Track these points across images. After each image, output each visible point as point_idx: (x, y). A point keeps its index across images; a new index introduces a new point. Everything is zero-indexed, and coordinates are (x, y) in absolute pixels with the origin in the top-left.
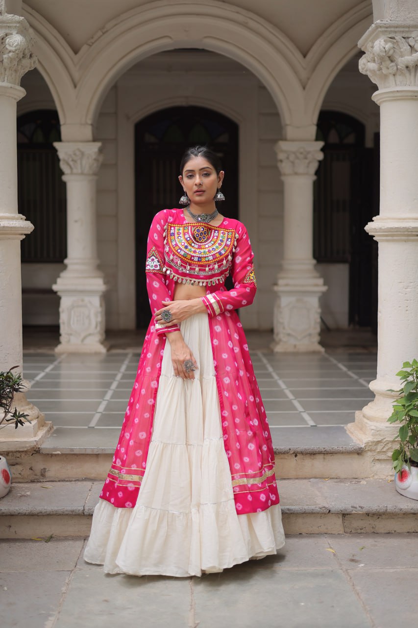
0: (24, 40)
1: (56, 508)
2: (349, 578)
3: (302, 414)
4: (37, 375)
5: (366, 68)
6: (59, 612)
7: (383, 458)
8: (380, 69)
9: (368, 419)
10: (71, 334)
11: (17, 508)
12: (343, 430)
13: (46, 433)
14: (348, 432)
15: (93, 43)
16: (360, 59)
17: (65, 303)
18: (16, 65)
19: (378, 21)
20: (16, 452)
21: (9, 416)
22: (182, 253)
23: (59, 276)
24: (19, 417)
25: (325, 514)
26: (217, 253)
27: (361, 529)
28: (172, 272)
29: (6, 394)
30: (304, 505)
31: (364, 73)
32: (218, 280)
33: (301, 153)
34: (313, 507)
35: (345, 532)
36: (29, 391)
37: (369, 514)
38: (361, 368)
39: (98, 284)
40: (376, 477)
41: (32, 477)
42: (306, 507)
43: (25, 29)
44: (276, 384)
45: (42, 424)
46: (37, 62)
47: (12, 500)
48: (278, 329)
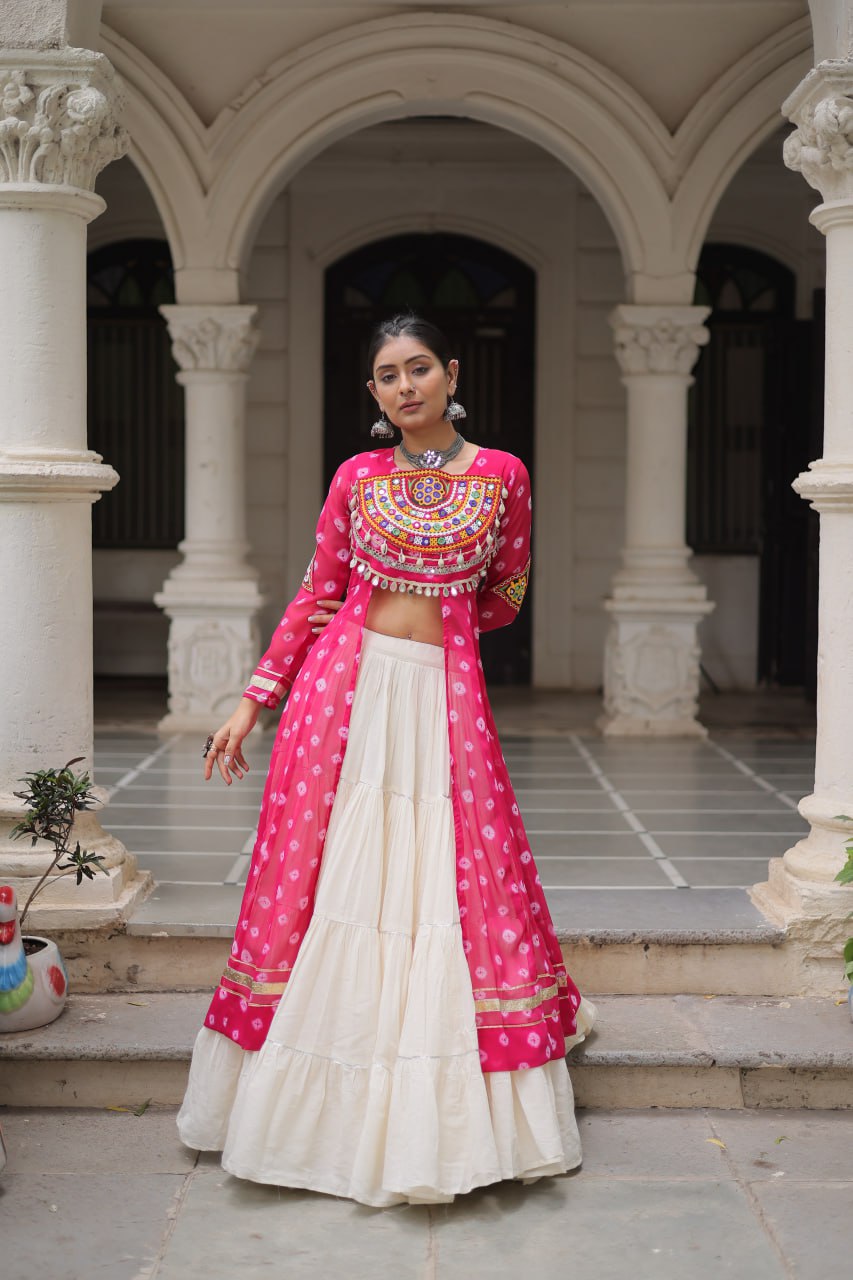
0: (104, 98)
1: (157, 1047)
2: (753, 1200)
3: (661, 862)
4: (121, 776)
5: (798, 157)
6: (162, 1259)
7: (824, 956)
8: (827, 160)
9: (796, 875)
10: (191, 695)
11: (78, 1046)
12: (744, 898)
13: (138, 893)
14: (753, 901)
15: (242, 105)
16: (787, 140)
17: (180, 631)
18: (87, 150)
19: (825, 63)
20: (78, 931)
21: (65, 859)
22: (390, 528)
23: (167, 577)
24: (85, 861)
25: (705, 1067)
26: (462, 530)
27: (779, 1100)
28: (369, 568)
29: (60, 814)
30: (661, 1050)
31: (793, 167)
32: (464, 585)
33: (664, 330)
34: (680, 1054)
35: (745, 1105)
36: (105, 809)
37: (795, 1069)
38: (783, 770)
39: (247, 594)
40: (811, 994)
41: (110, 984)
42: (666, 1053)
43: (106, 77)
44: (606, 801)
45: (130, 876)
46: (129, 143)
47: (69, 1029)
48: (612, 688)
